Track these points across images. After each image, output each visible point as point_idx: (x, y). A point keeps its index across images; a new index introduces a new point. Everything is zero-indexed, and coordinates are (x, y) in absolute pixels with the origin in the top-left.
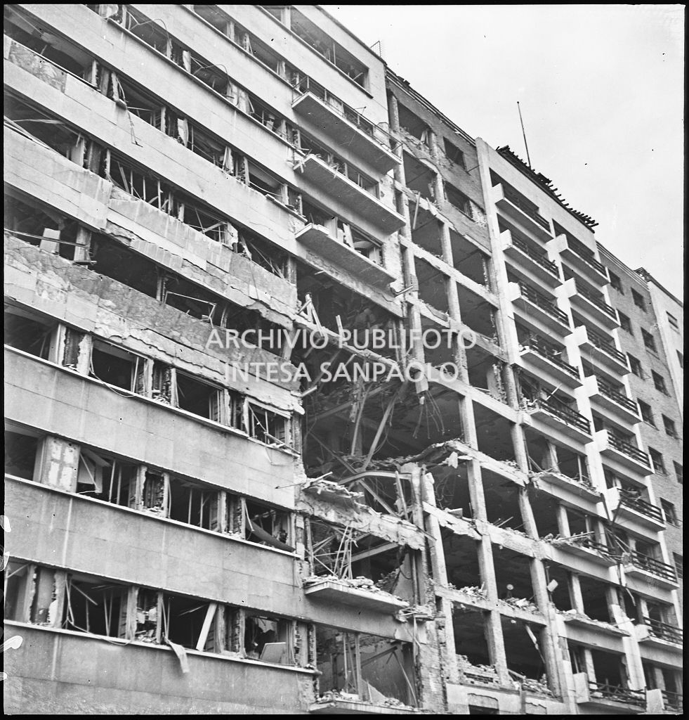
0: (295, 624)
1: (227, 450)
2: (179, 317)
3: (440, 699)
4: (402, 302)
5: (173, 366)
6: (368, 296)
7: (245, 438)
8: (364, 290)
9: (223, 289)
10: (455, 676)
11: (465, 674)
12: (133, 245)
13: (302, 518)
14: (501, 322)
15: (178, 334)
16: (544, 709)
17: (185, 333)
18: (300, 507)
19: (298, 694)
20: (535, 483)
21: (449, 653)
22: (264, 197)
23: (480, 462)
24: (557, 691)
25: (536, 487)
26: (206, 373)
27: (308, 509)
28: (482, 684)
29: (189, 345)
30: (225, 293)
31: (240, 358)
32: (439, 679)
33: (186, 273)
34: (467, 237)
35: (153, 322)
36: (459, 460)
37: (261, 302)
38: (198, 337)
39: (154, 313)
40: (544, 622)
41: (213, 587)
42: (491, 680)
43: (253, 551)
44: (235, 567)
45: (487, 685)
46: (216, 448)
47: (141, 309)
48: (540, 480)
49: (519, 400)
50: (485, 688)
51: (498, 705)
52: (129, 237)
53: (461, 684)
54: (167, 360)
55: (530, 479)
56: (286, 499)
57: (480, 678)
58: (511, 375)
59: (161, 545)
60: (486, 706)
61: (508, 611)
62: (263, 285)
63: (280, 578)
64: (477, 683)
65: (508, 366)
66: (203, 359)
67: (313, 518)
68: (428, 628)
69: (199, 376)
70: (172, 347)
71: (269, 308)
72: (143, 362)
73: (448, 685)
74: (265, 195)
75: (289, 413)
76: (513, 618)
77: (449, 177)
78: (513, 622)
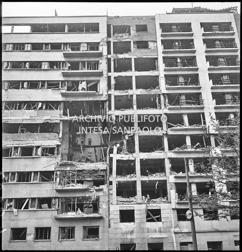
0: (53, 199)
1: (33, 162)
2: (18, 135)
3: (107, 210)
4: (106, 95)
5: (19, 147)
6: (90, 100)
7: (39, 157)
8: (89, 99)
9: (35, 121)
10: (115, 202)
11: (120, 201)
12: (9, 122)
13: (59, 172)
14: (159, 80)
15: (20, 139)
16: (159, 207)
17: (21, 138)
18: (56, 169)
19: (52, 215)
20: (168, 133)
21: (113, 197)
22: (51, 89)
23: (139, 134)
24: (169, 200)
26: (28, 145)
27: (60, 169)
28: (128, 203)
29: (23, 140)
30: (36, 122)
31: (38, 138)
32: (107, 204)
33: (24, 122)
34: (144, 57)
35: (13, 139)
36: (128, 136)
37: (48, 119)
38: (25, 137)
39: (12, 137)
40: (166, 179)
41: (27, 195)
42: (133, 201)
43: (40, 184)
44: (34, 189)
45: (130, 203)
46: (30, 163)
47: (8, 137)
48: (170, 131)
50: (130, 204)
51: (134, 208)
52: (8, 121)
53: (117, 204)
54: (17, 146)
55: (166, 132)
56: (52, 169)
57: (127, 202)
59: (13, 189)
60: (128, 209)
61: (145, 178)
62: (48, 115)
63: (48, 189)
64: (125, 203)
65: (161, 95)
66: (27, 142)
67: (61, 171)
68: (104, 191)
69: (26, 146)
70: (18, 142)
71: (51, 120)
72: (11, 149)
73: (110, 206)
75: (56, 146)
76: (148, 181)
77: (136, 39)
78: (147, 182)
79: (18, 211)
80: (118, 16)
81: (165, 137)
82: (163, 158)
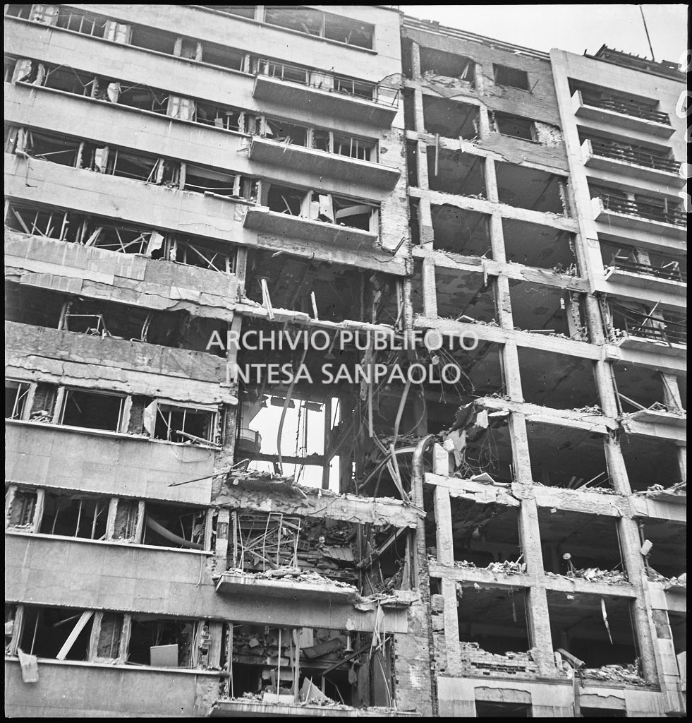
0: (202, 624)
1: (120, 457)
2: (63, 336)
3: (427, 695)
4: (406, 259)
5: (61, 385)
6: (351, 262)
7: (146, 441)
8: (345, 257)
9: (136, 298)
10: (455, 666)
11: (473, 664)
12: (22, 281)
13: (228, 513)
14: (580, 247)
15: (67, 353)
16: (621, 702)
17: (74, 350)
18: (219, 502)
19: (196, 698)
20: (625, 427)
21: (447, 642)
22: (202, 195)
23: (526, 415)
24: (651, 678)
25: (627, 431)
26: (102, 384)
27: (232, 502)
28: (506, 675)
29: (83, 361)
30: (138, 301)
31: (146, 362)
32: (427, 672)
33: (89, 293)
34: (525, 164)
35: (36, 347)
36: (489, 417)
37: (187, 301)
38: (90, 351)
39: (34, 339)
40: (632, 594)
41: (88, 595)
42: (523, 669)
43: (145, 554)
44: (118, 572)
45: (513, 676)
46: (105, 457)
47: (18, 338)
48: (633, 422)
49: (606, 332)
50: (512, 679)
51: (530, 699)
52: (18, 274)
53: (465, 676)
54: (54, 380)
55: (619, 423)
56: (200, 495)
57: (501, 668)
58: (593, 306)
59: (22, 560)
60: (506, 700)
61: (561, 583)
62: (191, 283)
63: (182, 578)
64: (494, 674)
65: (589, 295)
66: (99, 371)
67: (239, 510)
68: (413, 615)
69: (94, 388)
70: (57, 366)
71: (199, 304)
72: (25, 388)
73: (439, 679)
74: (203, 193)
75: (217, 406)
76: (571, 593)
77: (498, 105)
78: (570, 597)
79: (39, 664)
80: (436, 23)
81: (612, 441)
82: (615, 514)
